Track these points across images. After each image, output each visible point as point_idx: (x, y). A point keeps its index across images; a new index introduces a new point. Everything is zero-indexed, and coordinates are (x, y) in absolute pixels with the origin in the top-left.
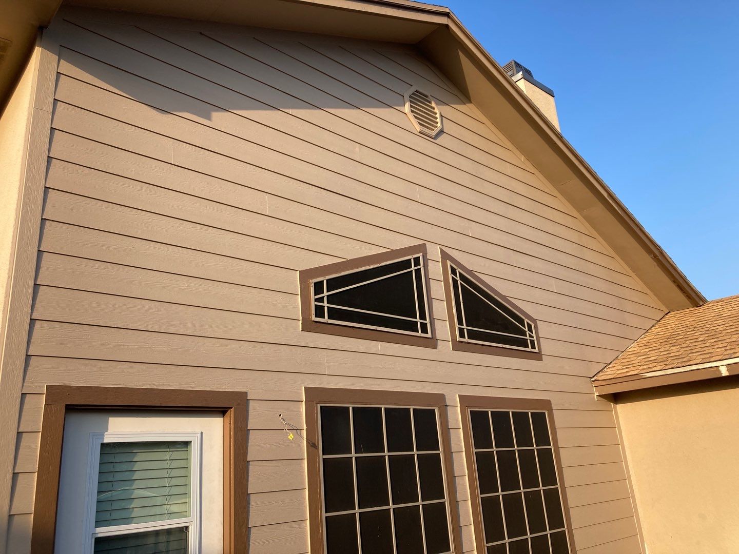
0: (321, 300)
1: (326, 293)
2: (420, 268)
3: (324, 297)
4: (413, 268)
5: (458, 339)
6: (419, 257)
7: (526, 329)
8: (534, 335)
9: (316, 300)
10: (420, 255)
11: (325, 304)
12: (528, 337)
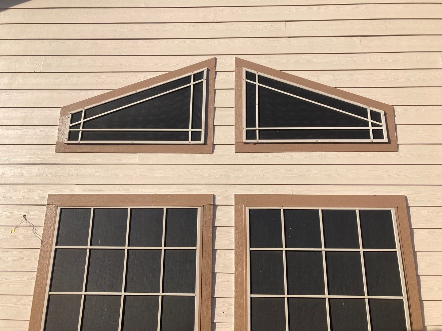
0: (78, 126)
1: (83, 120)
2: (202, 82)
3: (80, 124)
4: (192, 83)
5: (244, 140)
6: (203, 72)
7: (369, 120)
8: (383, 123)
9: (71, 127)
10: (205, 70)
11: (81, 129)
12: (370, 127)
